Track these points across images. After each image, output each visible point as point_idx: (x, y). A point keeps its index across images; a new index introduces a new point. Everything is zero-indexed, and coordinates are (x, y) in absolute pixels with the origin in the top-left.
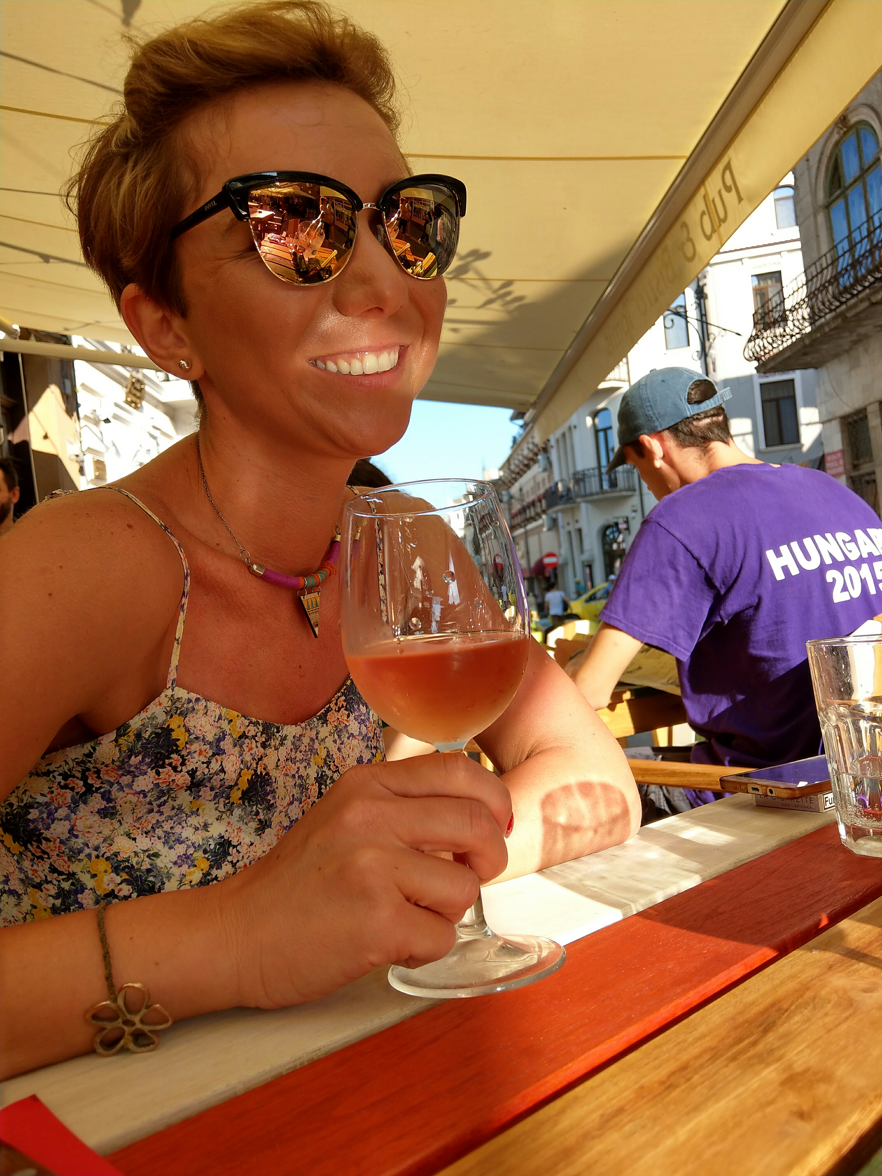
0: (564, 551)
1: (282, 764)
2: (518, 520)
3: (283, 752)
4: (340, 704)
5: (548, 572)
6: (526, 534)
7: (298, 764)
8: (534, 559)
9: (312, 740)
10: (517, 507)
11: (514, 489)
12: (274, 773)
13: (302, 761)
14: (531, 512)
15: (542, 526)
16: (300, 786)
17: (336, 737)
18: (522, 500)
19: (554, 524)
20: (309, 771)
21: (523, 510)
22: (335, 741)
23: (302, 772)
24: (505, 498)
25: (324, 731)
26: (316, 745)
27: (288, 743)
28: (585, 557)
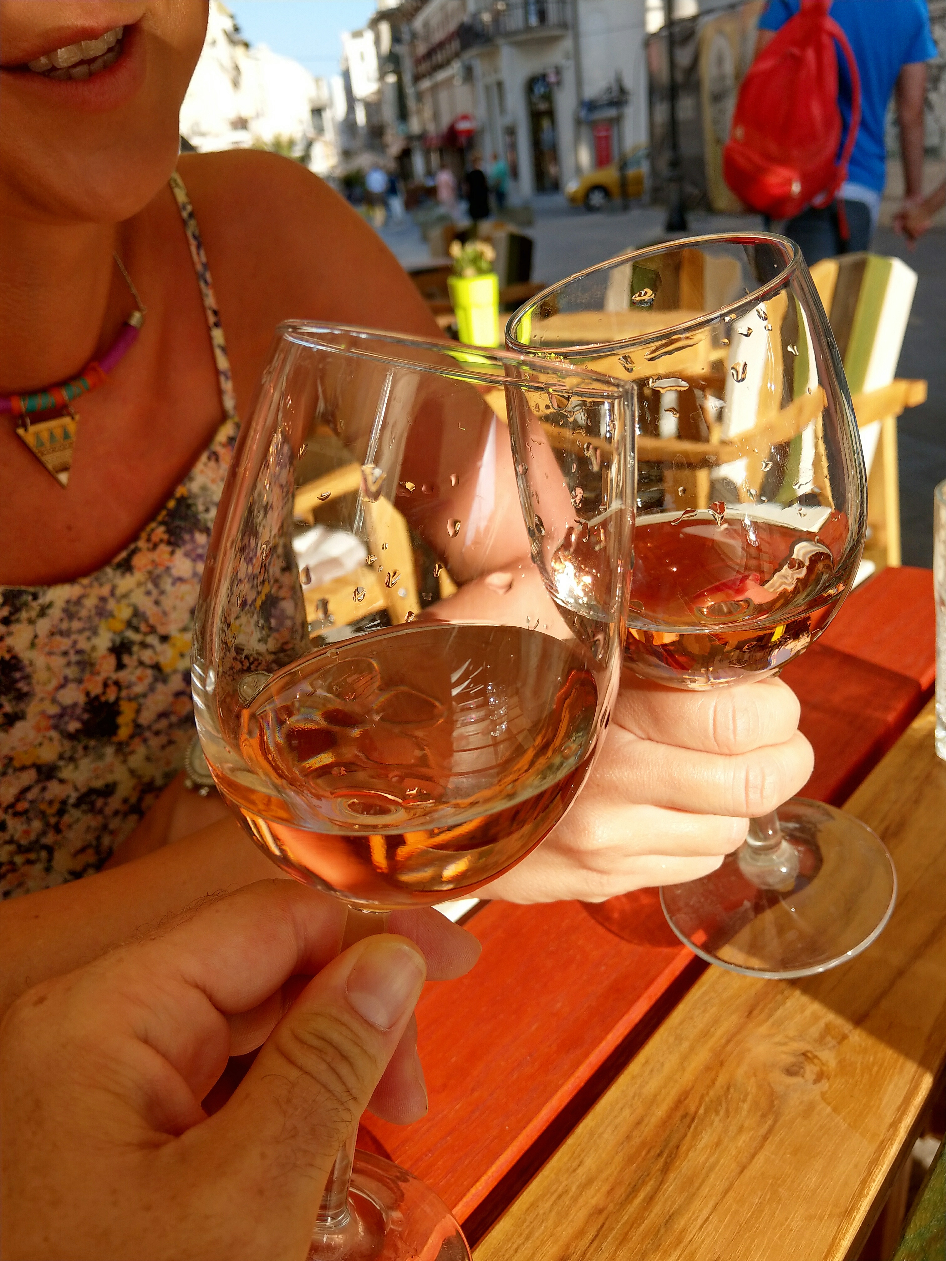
0: (481, 113)
1: (40, 641)
2: (424, 67)
3: (43, 626)
4: (155, 538)
5: (463, 140)
6: (435, 88)
7: (74, 637)
8: (446, 121)
9: (103, 599)
10: (422, 49)
11: (418, 23)
12: (26, 655)
13: (81, 631)
14: (439, 57)
15: (452, 78)
16: (78, 663)
17: (150, 586)
18: (426, 38)
19: (469, 74)
20: (96, 641)
21: (430, 54)
22: (148, 593)
23: (83, 644)
24: (406, 37)
25: (126, 583)
26: (112, 605)
27: (56, 613)
28: (507, 120)
